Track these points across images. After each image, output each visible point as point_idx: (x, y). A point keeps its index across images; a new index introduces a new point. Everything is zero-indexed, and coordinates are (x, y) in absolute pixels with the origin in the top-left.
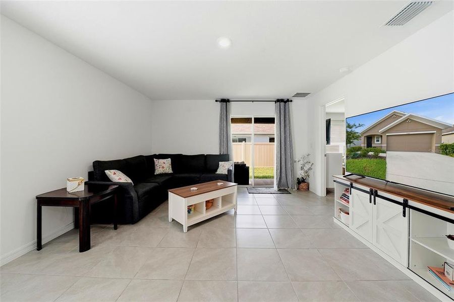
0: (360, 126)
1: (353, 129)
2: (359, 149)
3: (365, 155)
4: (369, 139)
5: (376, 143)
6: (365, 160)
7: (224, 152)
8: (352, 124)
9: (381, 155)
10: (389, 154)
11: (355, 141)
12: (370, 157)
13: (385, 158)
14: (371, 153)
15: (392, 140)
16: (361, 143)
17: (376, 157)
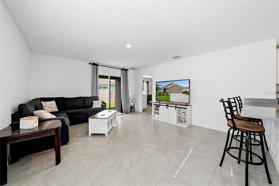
0: (161, 85)
1: (159, 86)
2: (161, 93)
3: (163, 95)
4: (165, 90)
5: (167, 91)
6: (163, 96)
7: (94, 95)
8: (158, 85)
9: (168, 94)
10: (171, 94)
11: (160, 90)
12: (165, 95)
13: (170, 95)
14: (165, 94)
15: (171, 90)
16: (162, 91)
17: (167, 95)
